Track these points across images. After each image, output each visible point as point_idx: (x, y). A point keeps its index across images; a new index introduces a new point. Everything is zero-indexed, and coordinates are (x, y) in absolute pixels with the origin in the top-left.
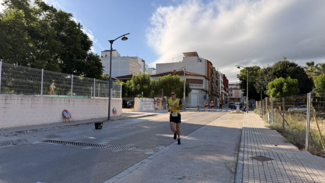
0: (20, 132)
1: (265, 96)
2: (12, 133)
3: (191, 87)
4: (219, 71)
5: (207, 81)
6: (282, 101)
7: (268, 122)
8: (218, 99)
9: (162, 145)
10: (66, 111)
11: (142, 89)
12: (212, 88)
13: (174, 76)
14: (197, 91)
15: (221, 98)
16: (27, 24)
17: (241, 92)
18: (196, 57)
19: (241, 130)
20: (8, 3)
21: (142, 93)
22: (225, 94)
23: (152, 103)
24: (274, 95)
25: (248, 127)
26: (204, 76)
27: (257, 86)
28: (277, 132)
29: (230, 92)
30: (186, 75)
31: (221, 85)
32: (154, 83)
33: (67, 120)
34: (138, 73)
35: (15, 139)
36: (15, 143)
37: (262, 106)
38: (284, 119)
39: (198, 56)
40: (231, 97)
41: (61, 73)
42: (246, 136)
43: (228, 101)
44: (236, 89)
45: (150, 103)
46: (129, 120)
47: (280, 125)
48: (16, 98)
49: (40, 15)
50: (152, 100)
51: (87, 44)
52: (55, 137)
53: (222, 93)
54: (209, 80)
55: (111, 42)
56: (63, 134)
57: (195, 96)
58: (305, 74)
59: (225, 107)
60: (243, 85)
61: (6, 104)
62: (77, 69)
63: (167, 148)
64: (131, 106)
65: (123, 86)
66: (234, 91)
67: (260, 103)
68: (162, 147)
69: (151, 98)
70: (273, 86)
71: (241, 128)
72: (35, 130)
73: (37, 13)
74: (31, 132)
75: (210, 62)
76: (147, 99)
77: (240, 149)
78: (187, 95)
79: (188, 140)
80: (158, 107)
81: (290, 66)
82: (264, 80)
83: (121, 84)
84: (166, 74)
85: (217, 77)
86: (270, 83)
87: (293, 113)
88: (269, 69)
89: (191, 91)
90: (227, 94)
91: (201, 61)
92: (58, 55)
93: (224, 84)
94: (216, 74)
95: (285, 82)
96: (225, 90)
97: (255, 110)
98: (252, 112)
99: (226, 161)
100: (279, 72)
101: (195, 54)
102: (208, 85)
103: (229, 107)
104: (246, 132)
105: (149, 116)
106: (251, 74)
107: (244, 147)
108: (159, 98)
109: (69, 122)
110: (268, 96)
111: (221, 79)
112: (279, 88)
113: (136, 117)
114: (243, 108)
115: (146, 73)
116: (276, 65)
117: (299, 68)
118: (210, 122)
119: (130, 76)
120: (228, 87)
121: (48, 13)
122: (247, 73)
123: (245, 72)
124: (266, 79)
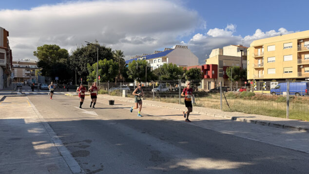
66: (16, 70)
75: (8, 32)
82: (79, 61)
86: (95, 65)
88: (83, 50)
106: (51, 53)
122: (46, 51)
123: (44, 49)
124: (81, 59)
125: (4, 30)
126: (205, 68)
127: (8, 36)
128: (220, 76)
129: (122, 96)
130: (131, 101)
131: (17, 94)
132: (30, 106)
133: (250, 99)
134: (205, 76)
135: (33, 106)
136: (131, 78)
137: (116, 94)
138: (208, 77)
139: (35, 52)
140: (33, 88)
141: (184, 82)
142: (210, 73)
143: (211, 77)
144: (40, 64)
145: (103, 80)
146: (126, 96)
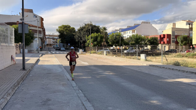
18: (32, 13)
27: (76, 37)
30: (29, 26)
39: (33, 12)
66: (47, 40)
75: (43, 19)
82: (81, 34)
86: (90, 36)
91: (36, 17)
101: (31, 11)
106: (66, 30)
122: (63, 29)
123: (62, 28)
124: (82, 33)
125: (41, 17)
126: (162, 37)
127: (43, 20)
128: (172, 42)
129: (104, 55)
130: (108, 58)
131: (48, 53)
132: (55, 59)
133: (193, 58)
134: (162, 42)
135: (57, 59)
136: (111, 44)
137: (101, 54)
138: (164, 43)
139: (57, 30)
140: (56, 50)
141: (146, 46)
142: (165, 40)
143: (166, 43)
144: (60, 36)
145: (94, 46)
146: (106, 55)
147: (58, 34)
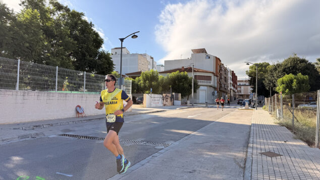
0: (37, 126)
1: (274, 92)
2: (29, 127)
3: (199, 84)
4: (227, 67)
5: (216, 78)
6: (291, 98)
7: (277, 119)
8: (227, 96)
9: (171, 140)
10: (79, 106)
11: (151, 86)
12: (220, 84)
13: (182, 73)
14: (206, 88)
15: (229, 95)
16: (43, 24)
17: (250, 89)
18: (205, 54)
19: (250, 126)
20: (25, 4)
21: (151, 89)
22: (234, 91)
23: (161, 99)
24: (283, 92)
25: (257, 123)
26: (213, 73)
27: (266, 82)
28: (286, 129)
29: (239, 89)
30: (195, 71)
31: (230, 81)
32: (162, 80)
33: (80, 115)
34: (147, 69)
35: (33, 132)
36: (33, 136)
37: (271, 102)
38: (293, 116)
39: (206, 52)
40: (240, 94)
41: (74, 71)
42: (255, 132)
43: (237, 97)
44: (245, 85)
45: (159, 99)
46: (139, 115)
47: (290, 122)
48: (33, 94)
49: (54, 14)
50: (161, 96)
51: (98, 42)
52: (70, 131)
53: (231, 89)
54: (217, 76)
55: (122, 40)
56: (76, 129)
57: (203, 92)
58: (316, 71)
59: (234, 104)
60: (252, 82)
61: (24, 99)
62: (89, 66)
63: (177, 143)
64: (140, 102)
65: (133, 83)
66: (242, 87)
67: (269, 100)
68: (172, 142)
69: (160, 94)
70: (283, 83)
71: (250, 124)
72: (51, 124)
73: (51, 13)
74: (47, 126)
75: (219, 59)
76: (156, 95)
77: (249, 145)
78: (195, 91)
79: (197, 136)
80: (167, 103)
81: (300, 62)
82: (273, 77)
83: (131, 80)
84: (175, 70)
85: (225, 74)
86: (281, 79)
87: (303, 110)
88: (279, 66)
89: (199, 87)
90: (236, 91)
91: (209, 58)
92: (72, 53)
93: (233, 80)
94: (225, 70)
95: (295, 78)
96: (234, 87)
97: (264, 107)
98: (261, 108)
99: (235, 156)
100: (289, 68)
101: (203, 51)
102: (216, 82)
103: (238, 104)
104: (255, 128)
105: (158, 112)
106: (261, 70)
107: (253, 143)
108: (168, 95)
109: (82, 117)
110: (278, 93)
111: (230, 76)
112: (289, 85)
113: (146, 113)
114: (252, 105)
115: (155, 70)
116: (286, 61)
117: (310, 64)
118: (219, 118)
119: (139, 73)
120: (236, 84)
121: (62, 12)
122: (256, 69)
123: (254, 68)
124: (275, 75)
125: (216, 57)
127: (220, 61)
139: (247, 72)
147: (247, 78)
